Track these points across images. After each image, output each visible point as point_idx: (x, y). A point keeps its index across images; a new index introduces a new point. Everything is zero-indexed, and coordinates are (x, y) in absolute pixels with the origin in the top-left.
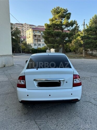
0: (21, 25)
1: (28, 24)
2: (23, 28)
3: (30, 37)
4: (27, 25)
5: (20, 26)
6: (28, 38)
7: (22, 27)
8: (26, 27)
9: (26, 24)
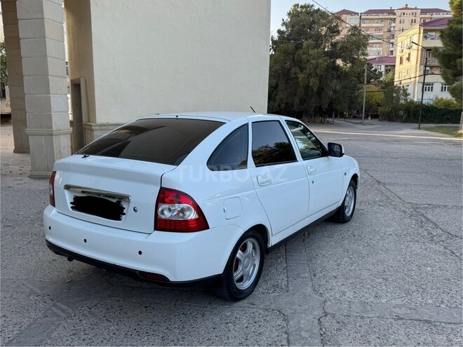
0: (386, 16)
1: (416, 9)
2: (393, 25)
3: (408, 59)
4: (411, 11)
5: (382, 20)
6: (401, 63)
7: (390, 23)
8: (408, 19)
9: (406, 8)
